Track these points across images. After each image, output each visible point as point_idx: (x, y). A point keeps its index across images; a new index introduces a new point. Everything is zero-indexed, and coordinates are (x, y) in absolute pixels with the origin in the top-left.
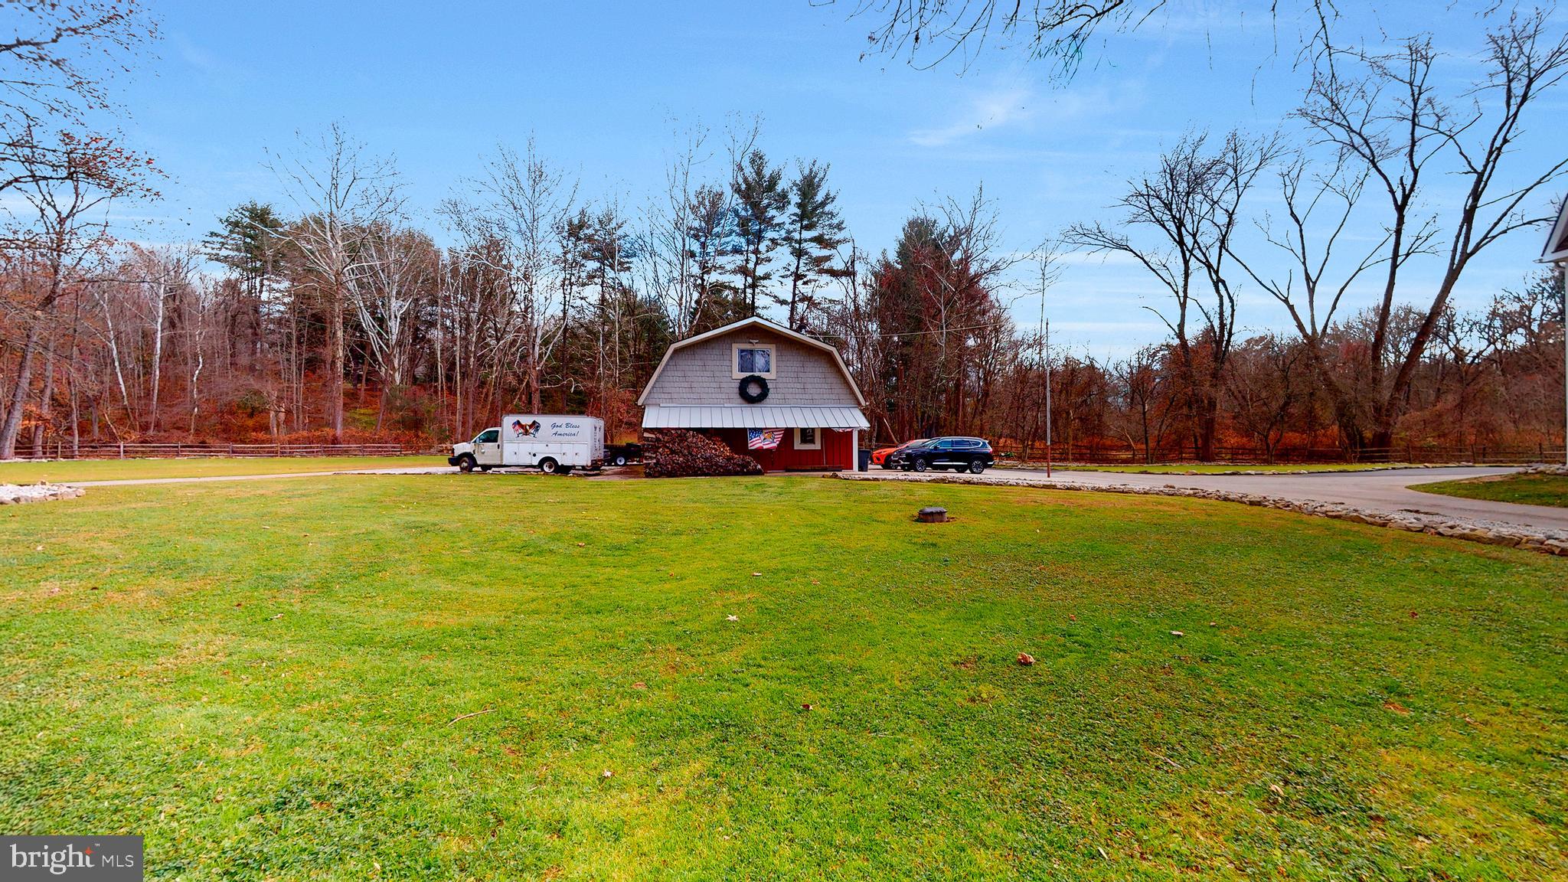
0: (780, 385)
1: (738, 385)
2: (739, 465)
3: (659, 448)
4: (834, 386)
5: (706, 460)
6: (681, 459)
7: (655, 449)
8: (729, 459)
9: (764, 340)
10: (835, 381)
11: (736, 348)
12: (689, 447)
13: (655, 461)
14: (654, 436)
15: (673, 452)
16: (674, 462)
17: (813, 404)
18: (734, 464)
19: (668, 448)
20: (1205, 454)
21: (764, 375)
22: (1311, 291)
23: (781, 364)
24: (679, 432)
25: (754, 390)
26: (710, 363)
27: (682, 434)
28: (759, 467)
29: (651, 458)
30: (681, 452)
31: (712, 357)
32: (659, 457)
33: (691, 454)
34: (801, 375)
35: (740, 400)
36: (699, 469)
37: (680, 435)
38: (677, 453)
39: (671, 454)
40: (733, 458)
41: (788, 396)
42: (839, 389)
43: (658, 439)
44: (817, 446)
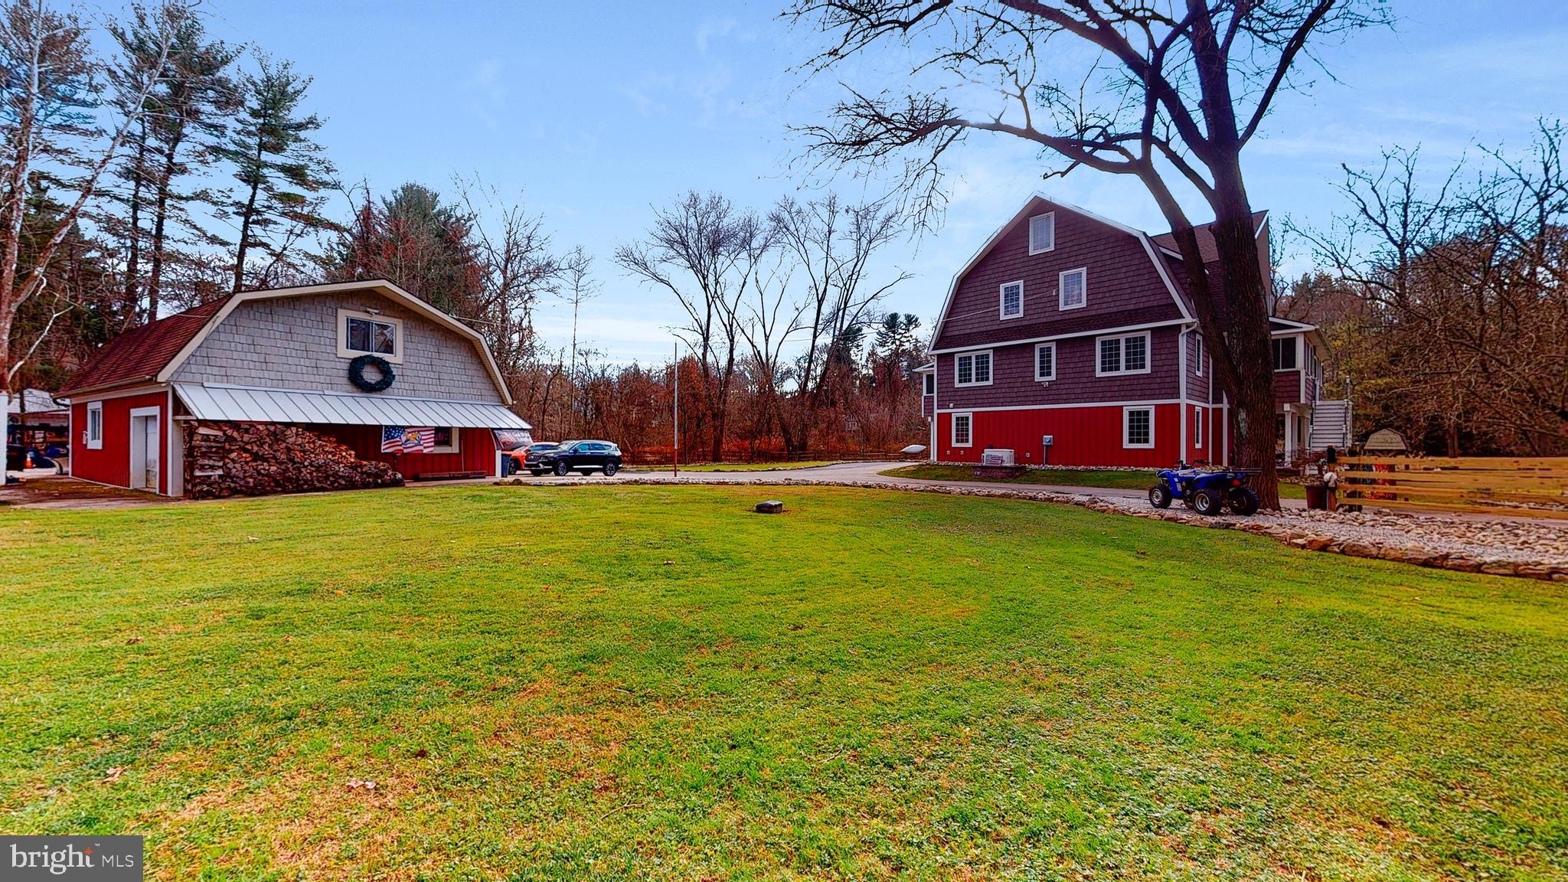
0: (409, 373)
1: (346, 366)
2: (369, 475)
3: (232, 451)
4: (475, 379)
5: (318, 468)
6: (273, 468)
7: (223, 454)
8: (354, 467)
9: (388, 313)
10: (475, 373)
11: (343, 315)
12: (289, 450)
13: (220, 472)
14: (220, 433)
15: (256, 457)
16: (259, 473)
17: (449, 397)
18: (362, 473)
19: (246, 451)
20: (716, 456)
21: (387, 357)
22: (767, 340)
23: (409, 345)
24: (272, 428)
25: (371, 375)
26: (299, 330)
27: (277, 431)
28: (399, 476)
29: (212, 468)
30: (274, 457)
31: (304, 324)
32: (230, 465)
33: (292, 460)
34: (435, 362)
35: (350, 388)
36: (306, 482)
37: (274, 433)
38: (266, 460)
39: (254, 460)
40: (361, 466)
41: (419, 387)
42: (481, 384)
43: (230, 439)
44: (455, 449)
